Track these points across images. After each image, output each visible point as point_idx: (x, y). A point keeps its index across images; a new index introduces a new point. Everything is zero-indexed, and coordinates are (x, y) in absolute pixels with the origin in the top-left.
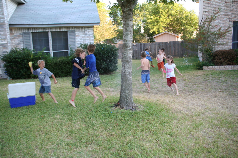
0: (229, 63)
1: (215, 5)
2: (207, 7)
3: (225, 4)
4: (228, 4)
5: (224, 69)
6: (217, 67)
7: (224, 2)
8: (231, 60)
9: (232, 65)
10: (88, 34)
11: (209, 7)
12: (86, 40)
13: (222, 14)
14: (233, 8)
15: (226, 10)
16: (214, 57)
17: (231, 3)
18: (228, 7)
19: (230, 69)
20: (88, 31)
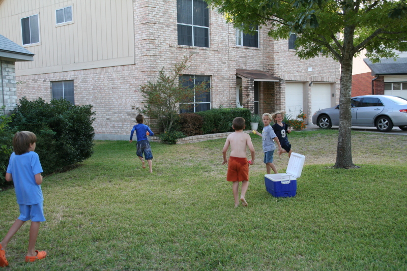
0: (197, 131)
1: (160, 48)
2: (152, 50)
3: (170, 48)
4: (173, 49)
5: (196, 141)
6: (190, 137)
7: (168, 46)
8: (198, 128)
9: (200, 134)
10: (7, 77)
11: (154, 50)
12: (5, 93)
13: (168, 62)
14: (177, 56)
15: (171, 58)
16: (182, 123)
17: (175, 49)
18: (172, 53)
19: (201, 140)
20: (7, 70)
